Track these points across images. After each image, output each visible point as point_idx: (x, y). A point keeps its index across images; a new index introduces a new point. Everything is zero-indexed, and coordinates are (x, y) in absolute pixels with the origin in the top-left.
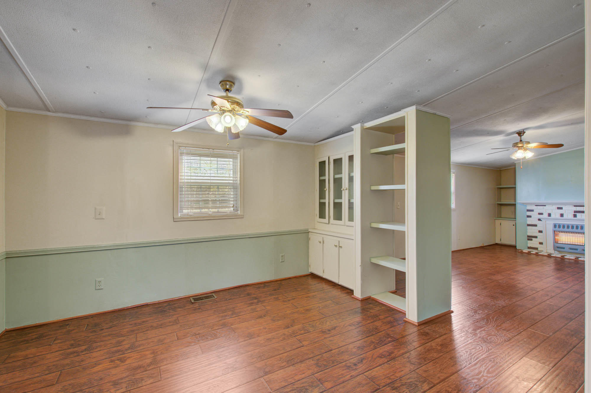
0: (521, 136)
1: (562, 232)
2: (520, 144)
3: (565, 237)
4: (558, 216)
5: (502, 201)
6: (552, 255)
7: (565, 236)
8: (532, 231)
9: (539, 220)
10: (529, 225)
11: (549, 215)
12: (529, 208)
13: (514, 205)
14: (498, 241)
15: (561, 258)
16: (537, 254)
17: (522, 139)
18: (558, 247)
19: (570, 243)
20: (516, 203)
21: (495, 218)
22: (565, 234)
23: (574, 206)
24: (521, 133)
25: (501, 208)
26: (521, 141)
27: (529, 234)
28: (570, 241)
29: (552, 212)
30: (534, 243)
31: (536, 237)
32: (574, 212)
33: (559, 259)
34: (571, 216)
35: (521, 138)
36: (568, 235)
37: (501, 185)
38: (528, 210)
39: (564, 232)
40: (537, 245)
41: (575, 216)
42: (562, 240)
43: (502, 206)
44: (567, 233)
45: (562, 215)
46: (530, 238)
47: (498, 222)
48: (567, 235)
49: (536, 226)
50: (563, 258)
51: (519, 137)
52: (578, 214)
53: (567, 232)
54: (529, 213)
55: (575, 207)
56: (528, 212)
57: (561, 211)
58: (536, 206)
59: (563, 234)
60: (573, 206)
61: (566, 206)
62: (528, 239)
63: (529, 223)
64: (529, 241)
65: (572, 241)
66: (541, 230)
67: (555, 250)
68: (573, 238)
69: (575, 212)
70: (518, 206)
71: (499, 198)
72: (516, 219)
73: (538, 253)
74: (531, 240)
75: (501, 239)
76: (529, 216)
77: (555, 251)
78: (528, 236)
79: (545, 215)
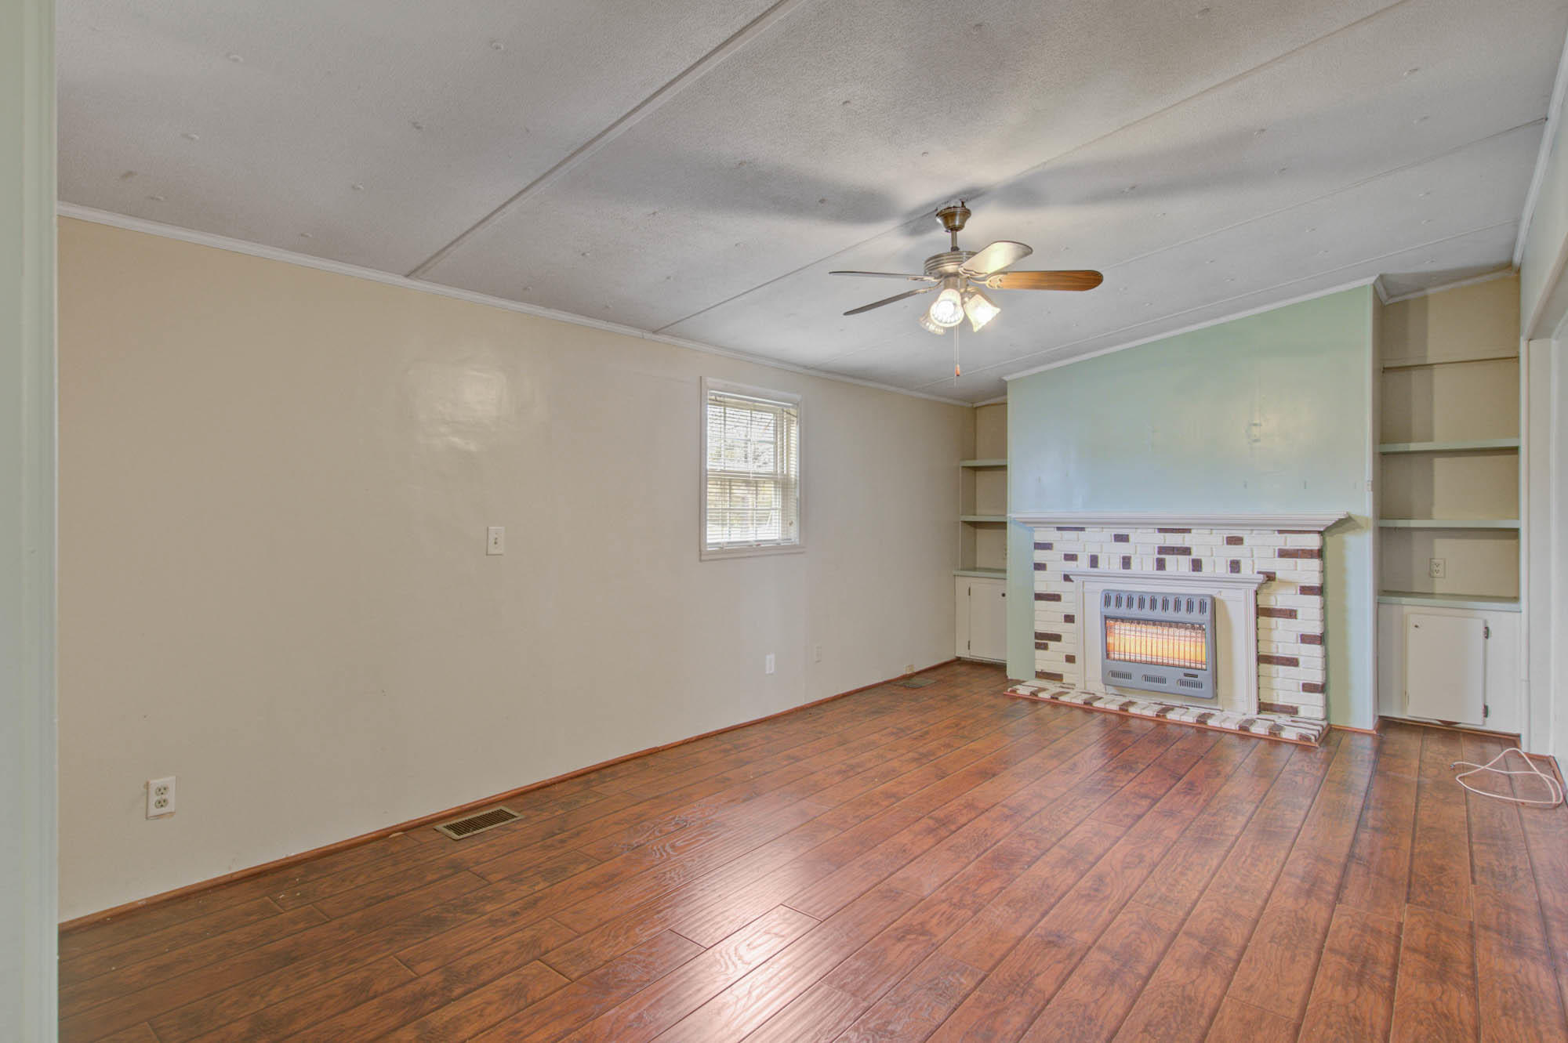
0: (954, 229)
1: (1123, 620)
2: (951, 261)
3: (1133, 637)
4: (1116, 566)
5: (978, 511)
6: (1097, 704)
7: (1133, 633)
8: (1047, 617)
9: (1067, 578)
10: (1039, 597)
11: (1094, 561)
12: (1041, 536)
13: (1002, 525)
14: (962, 653)
15: (1119, 715)
16: (1054, 702)
17: (958, 246)
18: (1115, 674)
19: (1149, 659)
20: (1008, 521)
21: (956, 573)
22: (1133, 627)
23: (1161, 530)
24: (953, 215)
25: (975, 534)
26: (955, 249)
27: (1041, 628)
28: (1149, 652)
29: (1101, 552)
30: (1050, 659)
31: (1057, 638)
32: (1159, 553)
33: (1114, 717)
34: (1150, 567)
35: (954, 239)
36: (1144, 629)
37: (975, 458)
38: (1039, 546)
39: (1131, 620)
40: (1058, 666)
41: (1161, 565)
42: (1122, 649)
43: (978, 530)
44: (1139, 623)
45: (1126, 562)
46: (1043, 640)
47: (962, 584)
48: (1141, 632)
49: (1056, 598)
50: (1123, 715)
51: (949, 235)
52: (1169, 559)
53: (1139, 621)
54: (1040, 556)
55: (1162, 535)
56: (1036, 551)
57: (1123, 549)
58: (1059, 529)
59: (1128, 626)
60: (1156, 531)
61: (1139, 531)
62: (1038, 646)
63: (1041, 588)
64: (1039, 653)
65: (1154, 653)
66: (1070, 612)
67: (1106, 684)
68: (1160, 640)
69: (1163, 550)
70: (1012, 530)
71: (971, 504)
72: (1008, 574)
73: (1057, 699)
74: (1045, 647)
75: (969, 642)
76: (1040, 567)
77: (1107, 687)
78: (1038, 636)
79: (1083, 564)
